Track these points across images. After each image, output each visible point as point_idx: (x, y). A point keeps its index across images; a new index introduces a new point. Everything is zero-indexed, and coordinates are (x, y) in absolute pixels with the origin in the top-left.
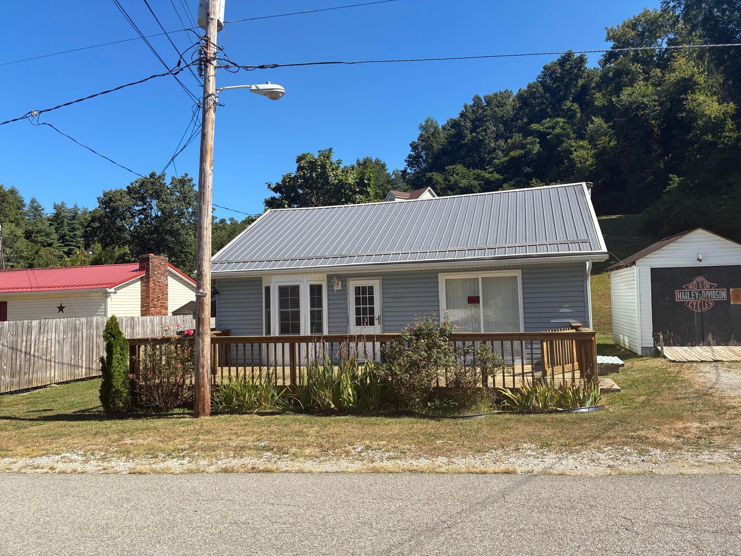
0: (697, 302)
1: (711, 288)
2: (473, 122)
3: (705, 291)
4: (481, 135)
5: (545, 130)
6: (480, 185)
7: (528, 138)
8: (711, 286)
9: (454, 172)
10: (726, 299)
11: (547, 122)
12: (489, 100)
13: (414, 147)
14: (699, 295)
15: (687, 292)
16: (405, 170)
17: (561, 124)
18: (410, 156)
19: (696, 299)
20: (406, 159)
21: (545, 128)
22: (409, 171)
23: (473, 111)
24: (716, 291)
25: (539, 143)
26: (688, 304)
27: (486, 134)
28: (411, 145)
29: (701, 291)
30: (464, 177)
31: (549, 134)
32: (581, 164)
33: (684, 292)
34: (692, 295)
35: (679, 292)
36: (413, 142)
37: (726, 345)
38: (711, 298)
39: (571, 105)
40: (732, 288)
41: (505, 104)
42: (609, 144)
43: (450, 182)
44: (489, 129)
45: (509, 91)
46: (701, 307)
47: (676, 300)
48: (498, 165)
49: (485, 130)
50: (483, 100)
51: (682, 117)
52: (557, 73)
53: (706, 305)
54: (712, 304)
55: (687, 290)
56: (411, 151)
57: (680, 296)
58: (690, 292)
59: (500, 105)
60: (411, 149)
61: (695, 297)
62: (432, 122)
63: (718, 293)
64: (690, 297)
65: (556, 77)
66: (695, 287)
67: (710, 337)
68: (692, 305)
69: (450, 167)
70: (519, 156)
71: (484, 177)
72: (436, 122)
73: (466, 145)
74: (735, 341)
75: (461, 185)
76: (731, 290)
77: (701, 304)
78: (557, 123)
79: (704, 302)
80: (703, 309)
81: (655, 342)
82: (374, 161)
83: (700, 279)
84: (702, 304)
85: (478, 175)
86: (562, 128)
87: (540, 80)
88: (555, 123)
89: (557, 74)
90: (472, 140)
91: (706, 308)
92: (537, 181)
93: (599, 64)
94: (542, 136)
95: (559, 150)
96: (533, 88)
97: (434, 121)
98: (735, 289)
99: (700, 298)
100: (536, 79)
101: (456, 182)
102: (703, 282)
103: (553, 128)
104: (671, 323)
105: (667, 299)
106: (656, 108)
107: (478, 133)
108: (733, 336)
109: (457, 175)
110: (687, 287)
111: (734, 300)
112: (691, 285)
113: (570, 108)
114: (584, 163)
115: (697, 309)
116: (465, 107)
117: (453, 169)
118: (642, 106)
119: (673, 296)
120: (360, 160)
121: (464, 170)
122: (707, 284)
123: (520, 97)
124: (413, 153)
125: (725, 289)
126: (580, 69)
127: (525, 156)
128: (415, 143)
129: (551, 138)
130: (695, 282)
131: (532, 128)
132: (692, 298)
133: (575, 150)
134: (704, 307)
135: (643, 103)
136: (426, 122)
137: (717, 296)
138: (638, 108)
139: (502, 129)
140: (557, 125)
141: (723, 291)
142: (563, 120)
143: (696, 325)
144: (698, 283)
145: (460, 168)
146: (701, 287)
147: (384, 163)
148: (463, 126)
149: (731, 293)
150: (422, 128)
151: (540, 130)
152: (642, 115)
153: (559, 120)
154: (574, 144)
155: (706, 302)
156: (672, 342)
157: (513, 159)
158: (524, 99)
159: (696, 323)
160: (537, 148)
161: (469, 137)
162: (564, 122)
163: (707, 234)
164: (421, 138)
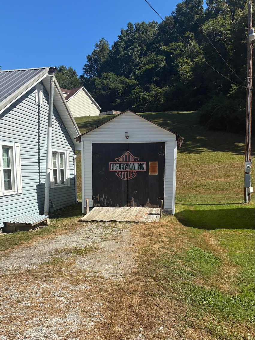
0: (125, 172)
1: (135, 161)
2: (126, 42)
3: (131, 163)
4: (130, 52)
5: (169, 51)
6: (123, 87)
7: (159, 56)
8: (135, 160)
9: (107, 77)
10: (145, 171)
11: (172, 45)
12: (138, 27)
13: (89, 59)
14: (127, 166)
15: (118, 163)
16: (83, 75)
17: (181, 47)
18: (86, 66)
19: (124, 170)
20: (83, 67)
21: (170, 49)
22: (85, 76)
23: (127, 34)
24: (138, 163)
25: (165, 60)
26: (118, 174)
27: (133, 52)
28: (87, 57)
29: (128, 163)
30: (113, 82)
31: (172, 53)
32: (184, 75)
33: (116, 164)
34: (122, 166)
35: (112, 163)
36: (88, 56)
37: (144, 207)
38: (134, 170)
39: (190, 34)
40: (150, 161)
41: (148, 30)
42: (201, 61)
43: (104, 84)
44: (136, 48)
45: (155, 22)
46: (127, 177)
47: (110, 171)
48: (137, 74)
49: (133, 49)
50: (134, 27)
51: (244, 43)
52: (183, 9)
53: (131, 174)
54: (135, 173)
55: (118, 162)
56: (87, 62)
57: (113, 167)
58: (120, 164)
59: (145, 31)
60: (87, 60)
61: (123, 168)
62: (104, 42)
63: (140, 166)
64: (120, 168)
65: (183, 13)
66: (124, 160)
67: (133, 200)
68: (121, 174)
69: (104, 74)
70: (151, 68)
71: (126, 82)
72: (107, 42)
73: (120, 59)
74: (150, 204)
75: (111, 87)
76: (150, 163)
77: (127, 174)
78: (178, 46)
79: (130, 172)
80: (129, 178)
81: (94, 203)
82: (67, 68)
83: (127, 153)
84: (129, 174)
85: (122, 80)
86: (181, 50)
87: (174, 14)
88: (177, 46)
89: (184, 11)
90: (124, 56)
91: (131, 177)
92: (154, 86)
93: (207, 4)
94: (167, 55)
95: (172, 65)
96: (168, 20)
97: (106, 41)
98: (152, 162)
99: (127, 169)
100: (172, 13)
101: (108, 85)
102: (129, 156)
103: (175, 49)
104: (106, 189)
105: (104, 169)
106: (228, 35)
107: (128, 51)
108: (149, 200)
109: (109, 79)
110: (118, 160)
111: (151, 172)
112: (121, 158)
113: (189, 36)
114: (186, 75)
115: (124, 178)
116: (122, 31)
117: (106, 75)
118: (220, 34)
119: (108, 167)
120: (58, 67)
121: (115, 76)
122: (133, 157)
123: (161, 26)
124: (88, 63)
125: (145, 162)
126: (198, 8)
127: (155, 68)
128: (90, 56)
129: (173, 57)
130: (124, 156)
131: (162, 48)
132: (122, 169)
133: (181, 66)
134: (130, 176)
135: (220, 31)
136: (101, 42)
137: (139, 168)
138: (217, 35)
139: (145, 49)
140: (178, 48)
141: (144, 163)
142: (182, 44)
143: (123, 191)
144: (126, 156)
145: (112, 75)
146: (128, 160)
147: (75, 71)
148: (119, 45)
149: (149, 166)
150: (98, 46)
151: (166, 51)
152: (219, 40)
153: (179, 44)
154: (181, 61)
155: (131, 172)
156: (106, 204)
157: (147, 70)
158: (162, 28)
159: (123, 189)
160: (164, 63)
161: (122, 53)
162: (183, 46)
163: (133, 115)
164: (94, 53)
